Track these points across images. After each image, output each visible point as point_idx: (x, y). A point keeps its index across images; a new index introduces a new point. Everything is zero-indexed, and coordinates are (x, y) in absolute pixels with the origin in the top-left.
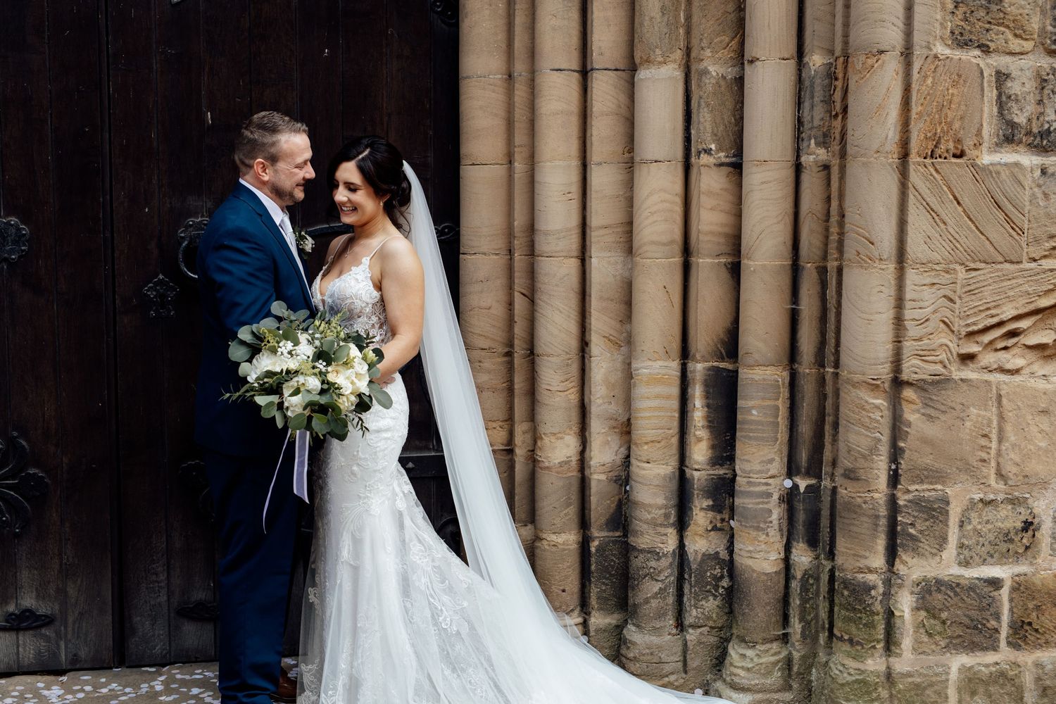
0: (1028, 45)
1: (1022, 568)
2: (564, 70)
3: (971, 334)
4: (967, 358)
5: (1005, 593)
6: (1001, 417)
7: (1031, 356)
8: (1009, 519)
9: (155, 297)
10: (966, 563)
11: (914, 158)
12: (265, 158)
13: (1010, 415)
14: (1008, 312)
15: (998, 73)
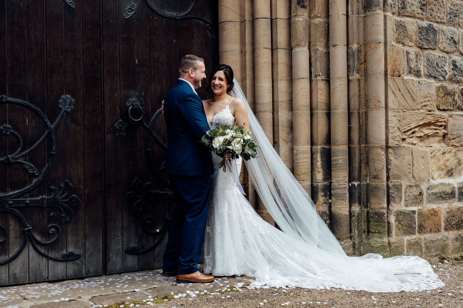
0: (413, 44)
1: (420, 207)
2: (267, 48)
3: (405, 132)
4: (404, 140)
5: (416, 215)
6: (413, 159)
7: (418, 140)
8: (416, 192)
9: (119, 128)
10: (406, 206)
11: (389, 76)
12: (192, 68)
13: (415, 158)
14: (413, 126)
15: (407, 52)
